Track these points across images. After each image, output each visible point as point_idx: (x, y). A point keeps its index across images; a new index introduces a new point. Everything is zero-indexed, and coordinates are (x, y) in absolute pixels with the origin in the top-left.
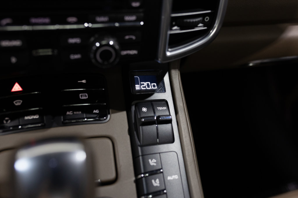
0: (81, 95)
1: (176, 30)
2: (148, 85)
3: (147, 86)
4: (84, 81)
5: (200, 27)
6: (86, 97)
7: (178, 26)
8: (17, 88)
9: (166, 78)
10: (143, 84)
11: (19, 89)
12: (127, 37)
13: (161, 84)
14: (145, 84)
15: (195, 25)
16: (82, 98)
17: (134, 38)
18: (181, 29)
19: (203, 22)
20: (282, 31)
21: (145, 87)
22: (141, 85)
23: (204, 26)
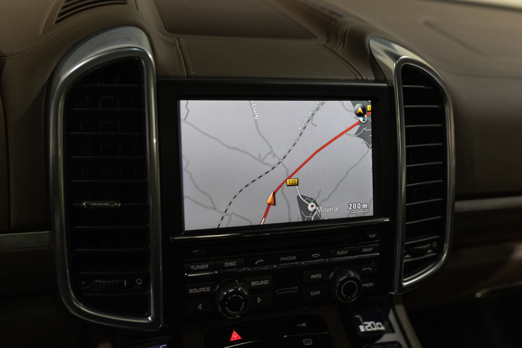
0: (305, 341)
1: (408, 258)
2: (372, 325)
3: (372, 327)
4: (304, 325)
5: (430, 254)
6: (310, 343)
7: (409, 255)
8: (235, 336)
9: (391, 316)
10: (367, 325)
11: (238, 337)
12: (364, 269)
13: (386, 323)
14: (369, 324)
15: (424, 252)
16: (307, 344)
17: (371, 269)
18: (413, 257)
19: (431, 248)
20: (510, 251)
21: (369, 328)
22: (365, 325)
23: (433, 252)
